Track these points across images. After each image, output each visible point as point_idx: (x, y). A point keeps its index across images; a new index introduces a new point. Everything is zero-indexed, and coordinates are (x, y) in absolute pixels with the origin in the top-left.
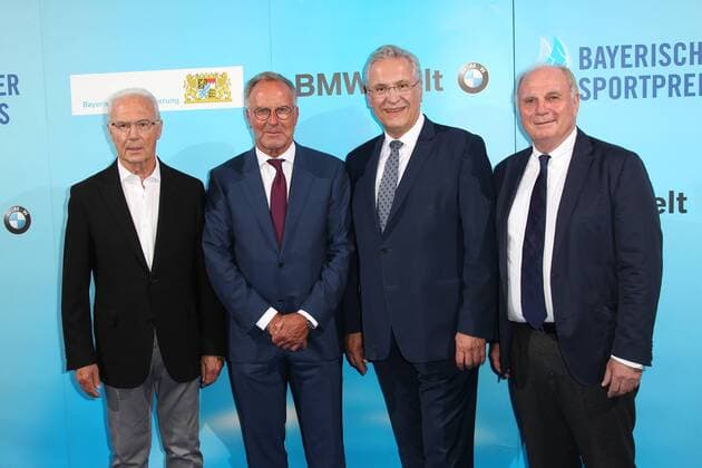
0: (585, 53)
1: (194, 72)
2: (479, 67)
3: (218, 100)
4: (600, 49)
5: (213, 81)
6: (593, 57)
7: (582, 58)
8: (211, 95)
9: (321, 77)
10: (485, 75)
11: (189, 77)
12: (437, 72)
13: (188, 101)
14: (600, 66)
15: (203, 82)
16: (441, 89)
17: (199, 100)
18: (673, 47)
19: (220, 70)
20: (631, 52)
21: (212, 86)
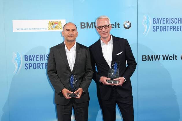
0: (154, 20)
1: (51, 21)
2: (129, 22)
3: (58, 29)
4: (158, 19)
5: (57, 23)
6: (156, 21)
7: (154, 21)
8: (56, 27)
9: (88, 23)
10: (130, 24)
11: (50, 22)
12: (118, 23)
13: (49, 29)
14: (158, 23)
15: (54, 24)
16: (119, 28)
17: (52, 29)
18: (174, 19)
19: (59, 20)
20: (165, 20)
21: (57, 25)
